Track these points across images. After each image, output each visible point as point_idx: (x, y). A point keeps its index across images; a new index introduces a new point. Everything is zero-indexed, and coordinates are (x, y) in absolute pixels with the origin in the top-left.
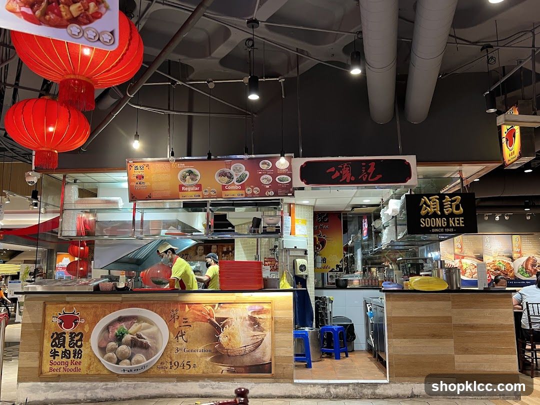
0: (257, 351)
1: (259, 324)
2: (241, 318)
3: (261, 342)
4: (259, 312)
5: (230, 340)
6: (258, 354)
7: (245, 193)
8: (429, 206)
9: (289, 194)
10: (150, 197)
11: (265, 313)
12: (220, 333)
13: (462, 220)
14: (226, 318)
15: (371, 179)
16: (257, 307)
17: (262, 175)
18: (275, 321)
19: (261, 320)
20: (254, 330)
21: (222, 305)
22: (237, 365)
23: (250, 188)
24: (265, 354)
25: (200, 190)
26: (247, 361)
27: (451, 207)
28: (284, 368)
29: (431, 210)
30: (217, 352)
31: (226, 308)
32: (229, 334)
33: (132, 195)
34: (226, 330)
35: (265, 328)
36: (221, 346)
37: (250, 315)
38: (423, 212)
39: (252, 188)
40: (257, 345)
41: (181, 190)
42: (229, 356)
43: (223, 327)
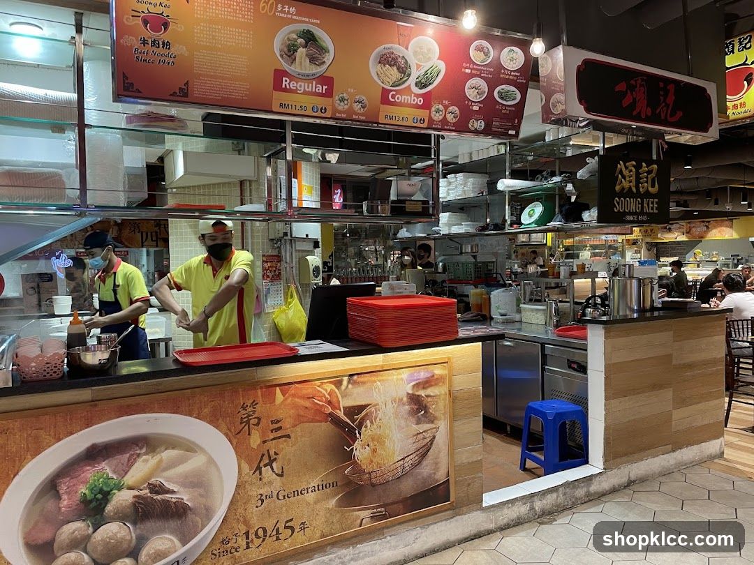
0: (424, 463)
1: (426, 408)
2: (394, 401)
3: (431, 444)
4: (426, 383)
5: (374, 451)
6: (426, 469)
7: (430, 117)
8: (624, 177)
9: (510, 132)
10: (186, 95)
11: (436, 385)
12: (354, 439)
14: (367, 405)
15: (671, 116)
16: (423, 375)
18: (453, 396)
19: (429, 399)
20: (418, 423)
21: (355, 377)
22: (390, 501)
23: (441, 107)
24: (437, 468)
25: (329, 94)
26: (408, 487)
27: (647, 182)
28: (469, 485)
29: (626, 184)
30: (348, 482)
31: (364, 383)
32: (373, 439)
33: (125, 77)
34: (367, 432)
35: (437, 414)
36: (358, 470)
37: (411, 392)
38: (618, 188)
39: (446, 107)
40: (424, 452)
41: (278, 86)
42: (373, 485)
43: (360, 426)
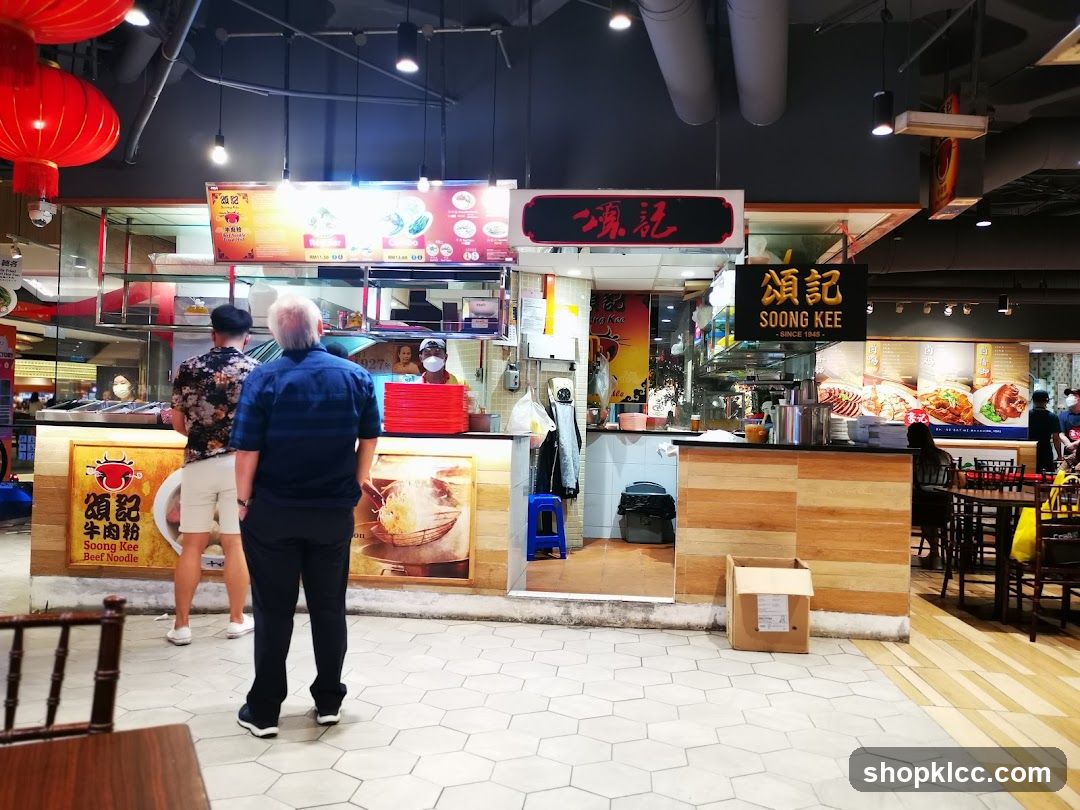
0: (445, 539)
1: (449, 494)
2: (418, 482)
3: (453, 525)
4: (450, 473)
5: (397, 518)
6: (445, 544)
7: (426, 254)
8: (778, 288)
9: (507, 259)
10: (252, 257)
11: (460, 475)
12: (380, 505)
13: (839, 316)
14: (393, 481)
15: (656, 233)
16: (448, 464)
17: (457, 220)
18: (478, 490)
19: (453, 486)
20: (441, 503)
21: (383, 457)
22: (409, 562)
23: (435, 246)
24: (457, 546)
25: (343, 246)
26: (427, 555)
27: (820, 292)
28: (491, 570)
29: (781, 296)
30: (373, 538)
31: (390, 462)
32: (397, 509)
33: (219, 251)
34: (391, 503)
35: (459, 500)
36: (381, 528)
37: (435, 477)
38: (767, 300)
39: (439, 246)
40: (445, 530)
41: (307, 245)
42: (395, 545)
43: (386, 495)
